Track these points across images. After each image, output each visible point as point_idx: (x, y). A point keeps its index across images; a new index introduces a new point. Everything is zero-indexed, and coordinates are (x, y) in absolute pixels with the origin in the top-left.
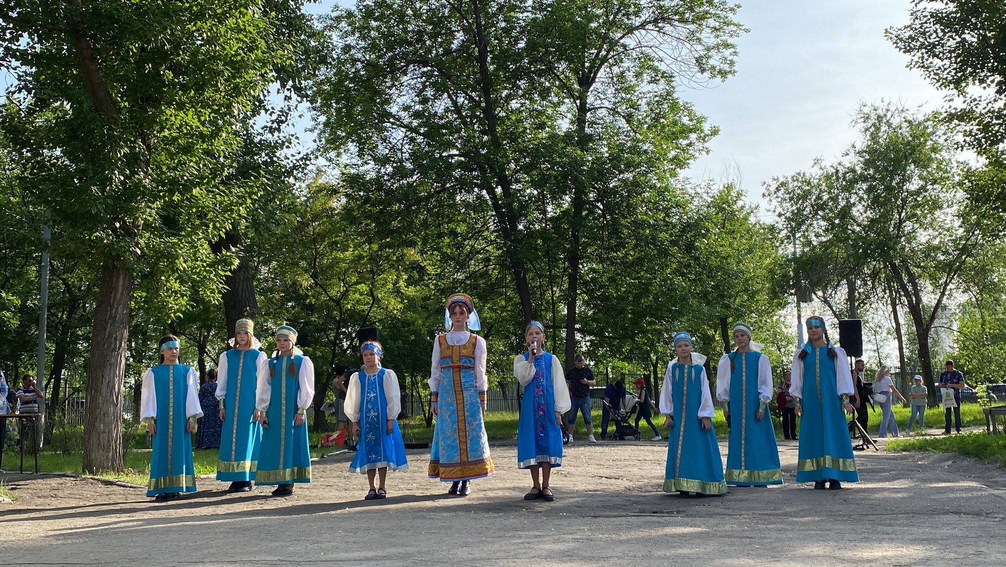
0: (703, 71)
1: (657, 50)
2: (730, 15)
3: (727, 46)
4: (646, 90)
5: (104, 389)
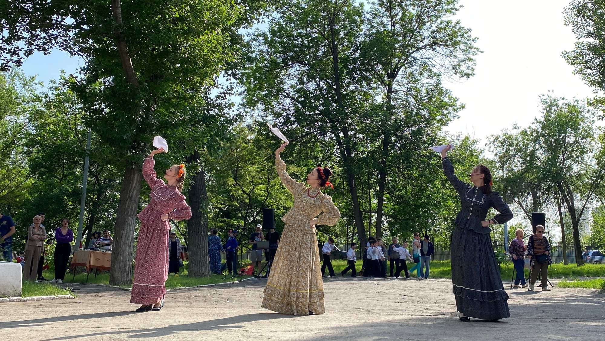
0: (456, 73)
1: (432, 61)
2: (473, 43)
3: (470, 60)
4: (426, 82)
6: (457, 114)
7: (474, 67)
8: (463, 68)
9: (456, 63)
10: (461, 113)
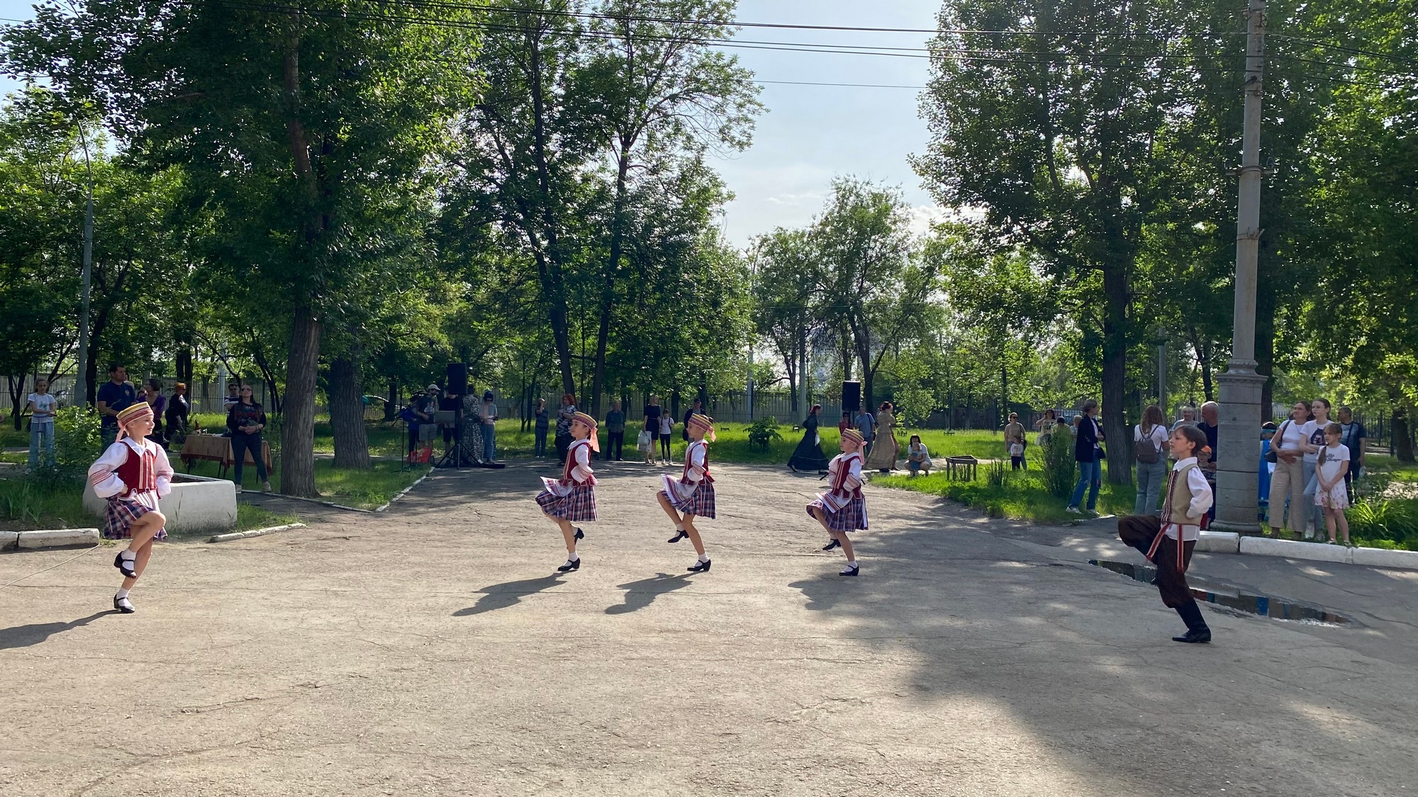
0: (723, 140)
1: (692, 120)
2: (755, 95)
3: (747, 120)
5: (301, 424)
6: (723, 207)
7: (752, 132)
8: (735, 132)
9: (725, 123)
10: (727, 205)
